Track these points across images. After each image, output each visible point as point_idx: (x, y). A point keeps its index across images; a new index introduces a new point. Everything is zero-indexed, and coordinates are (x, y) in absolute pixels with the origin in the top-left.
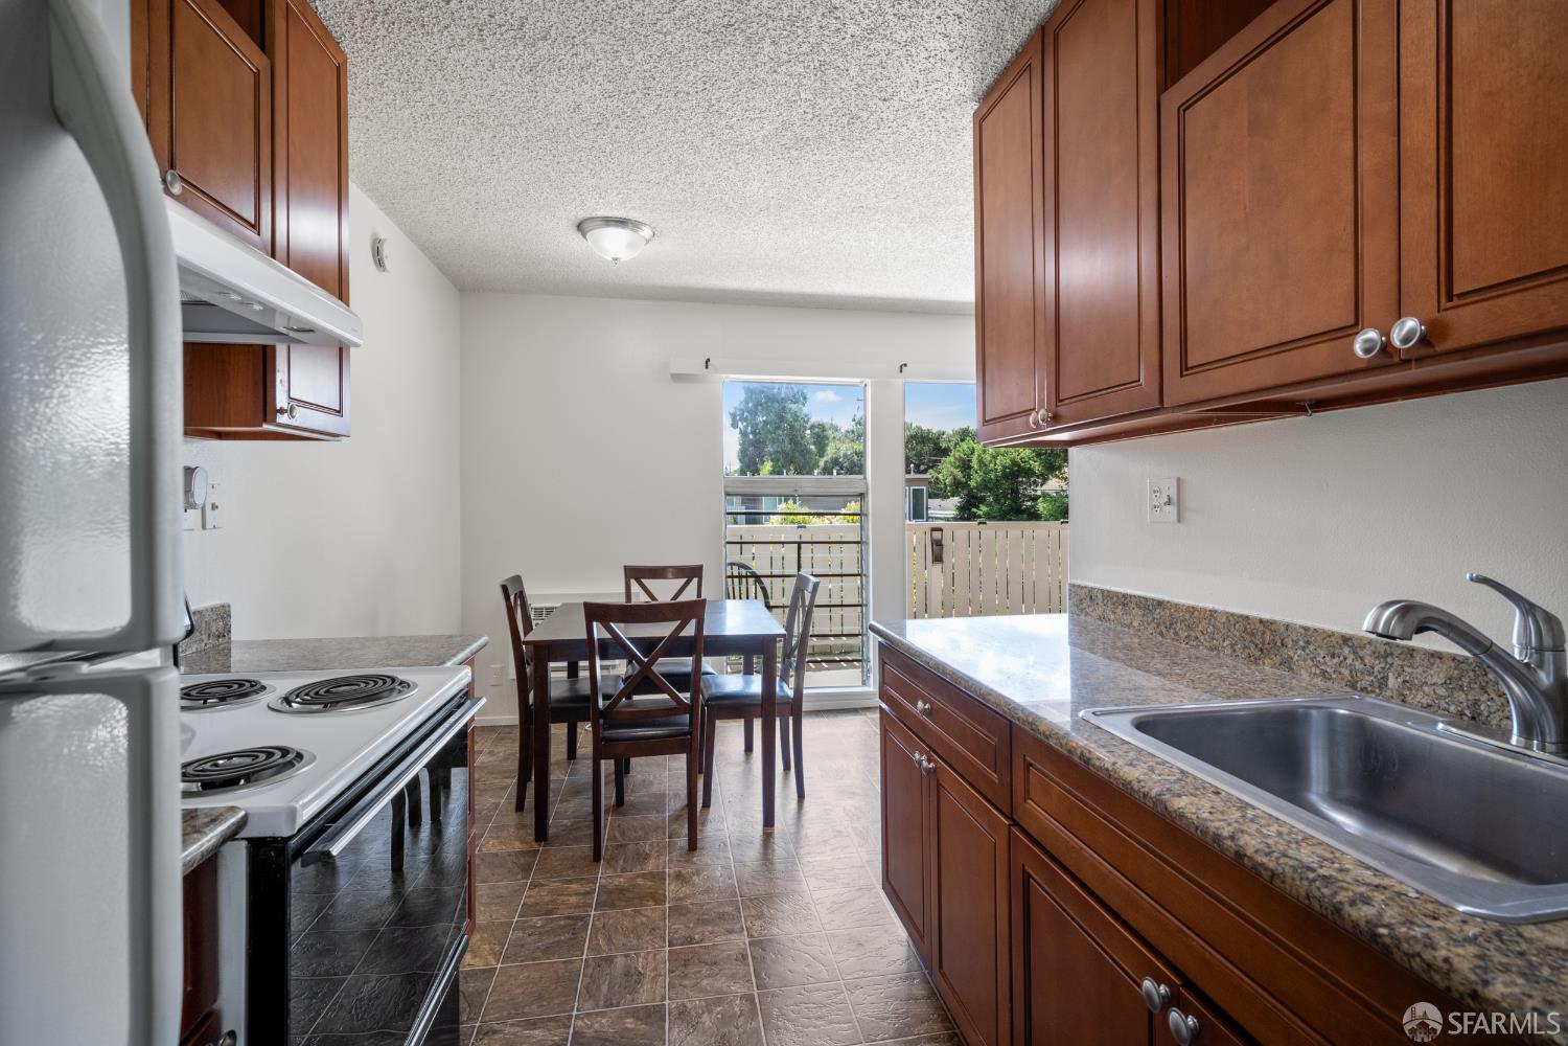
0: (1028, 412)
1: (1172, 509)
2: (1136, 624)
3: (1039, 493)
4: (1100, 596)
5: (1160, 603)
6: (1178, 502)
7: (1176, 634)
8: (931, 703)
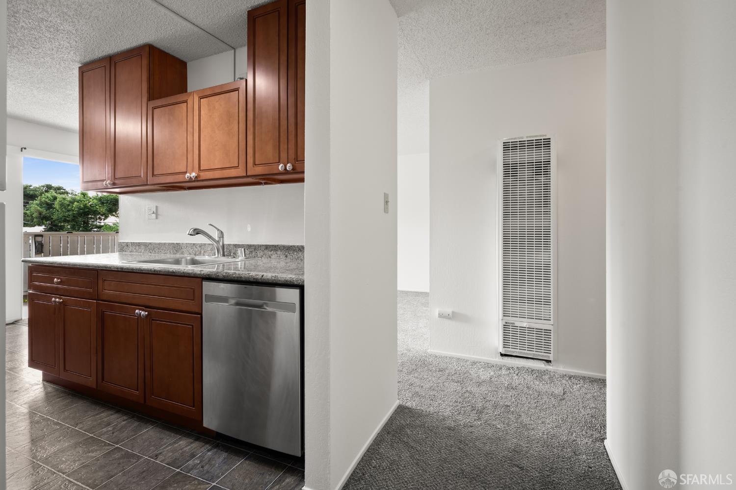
0: (103, 181)
1: (154, 216)
2: (143, 251)
3: (102, 224)
4: (130, 245)
5: (150, 243)
6: (156, 213)
7: (155, 252)
8: (60, 279)
